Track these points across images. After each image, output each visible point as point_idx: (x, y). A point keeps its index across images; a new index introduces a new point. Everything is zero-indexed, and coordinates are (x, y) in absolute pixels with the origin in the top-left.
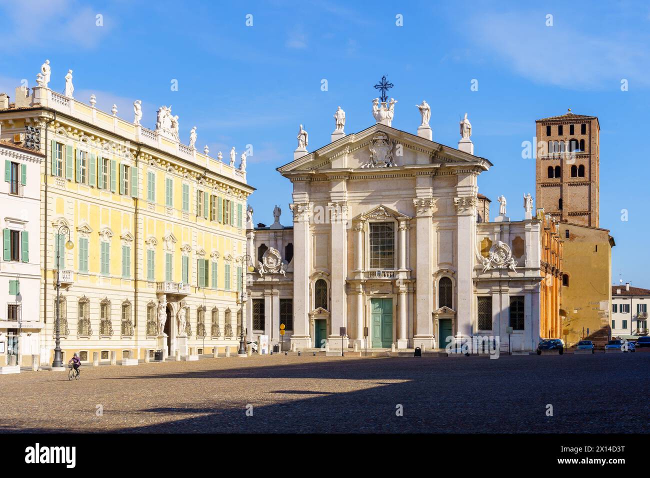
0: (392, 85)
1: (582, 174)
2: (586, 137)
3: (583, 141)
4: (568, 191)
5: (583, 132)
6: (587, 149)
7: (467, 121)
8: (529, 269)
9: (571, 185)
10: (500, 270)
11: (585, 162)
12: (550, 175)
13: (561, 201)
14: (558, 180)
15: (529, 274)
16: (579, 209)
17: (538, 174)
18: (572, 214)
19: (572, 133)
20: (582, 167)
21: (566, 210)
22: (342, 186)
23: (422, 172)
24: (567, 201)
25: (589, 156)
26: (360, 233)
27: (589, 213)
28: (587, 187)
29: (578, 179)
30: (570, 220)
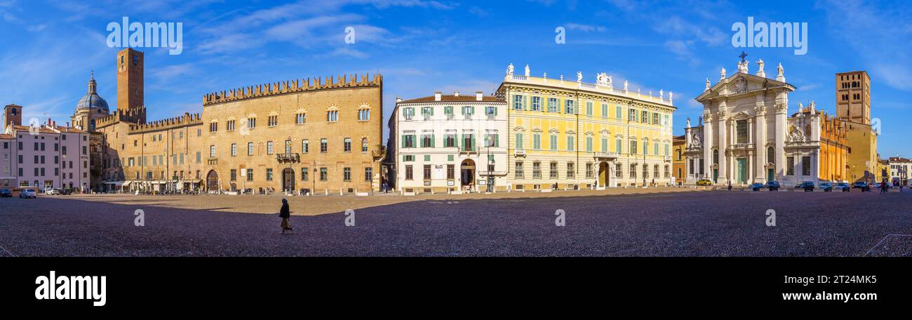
0: (747, 55)
1: (858, 98)
2: (860, 81)
3: (859, 83)
4: (852, 106)
5: (859, 78)
6: (861, 86)
7: (781, 66)
8: (812, 142)
9: (853, 103)
10: (797, 142)
11: (860, 92)
12: (843, 99)
13: (848, 111)
14: (847, 101)
15: (813, 144)
16: (857, 115)
17: (837, 98)
18: (853, 118)
19: (853, 78)
20: (858, 95)
21: (851, 116)
22: (724, 104)
23: (758, 93)
24: (851, 111)
25: (862, 89)
26: (732, 126)
27: (862, 117)
28: (861, 105)
29: (856, 100)
30: (853, 120)
